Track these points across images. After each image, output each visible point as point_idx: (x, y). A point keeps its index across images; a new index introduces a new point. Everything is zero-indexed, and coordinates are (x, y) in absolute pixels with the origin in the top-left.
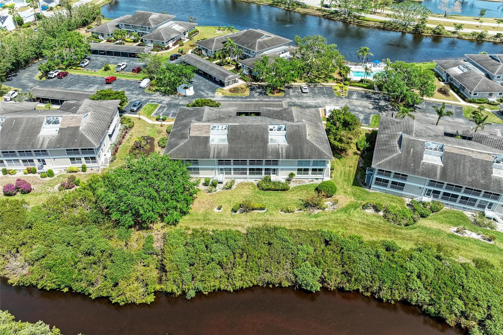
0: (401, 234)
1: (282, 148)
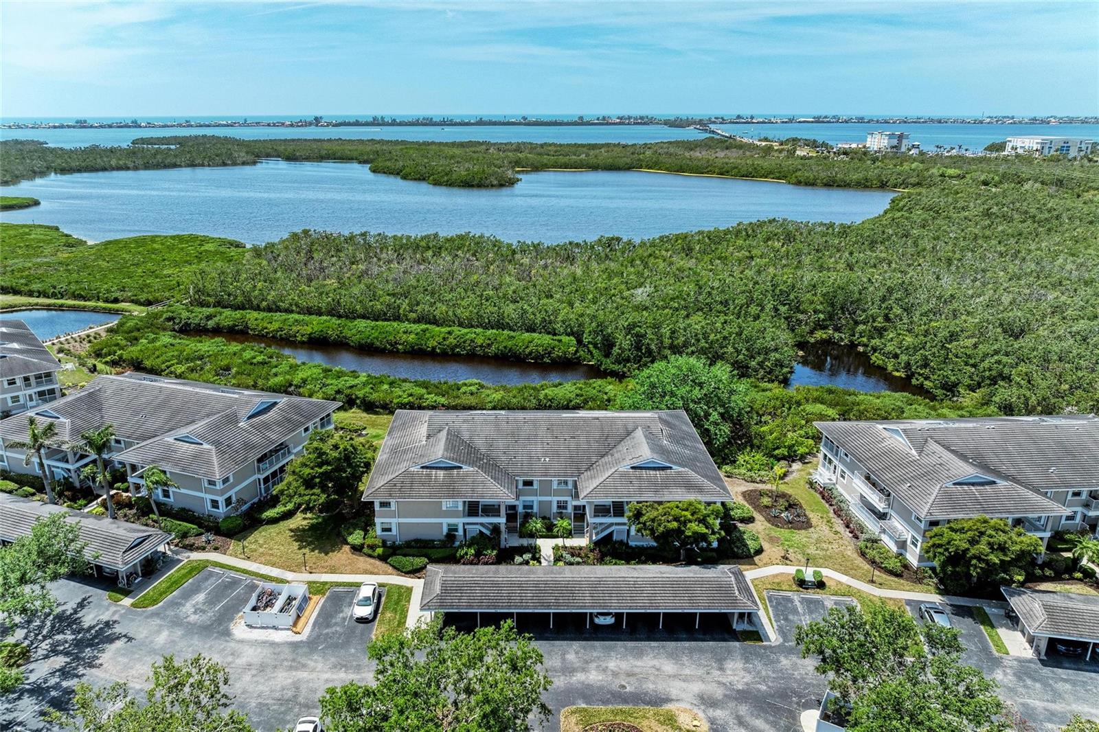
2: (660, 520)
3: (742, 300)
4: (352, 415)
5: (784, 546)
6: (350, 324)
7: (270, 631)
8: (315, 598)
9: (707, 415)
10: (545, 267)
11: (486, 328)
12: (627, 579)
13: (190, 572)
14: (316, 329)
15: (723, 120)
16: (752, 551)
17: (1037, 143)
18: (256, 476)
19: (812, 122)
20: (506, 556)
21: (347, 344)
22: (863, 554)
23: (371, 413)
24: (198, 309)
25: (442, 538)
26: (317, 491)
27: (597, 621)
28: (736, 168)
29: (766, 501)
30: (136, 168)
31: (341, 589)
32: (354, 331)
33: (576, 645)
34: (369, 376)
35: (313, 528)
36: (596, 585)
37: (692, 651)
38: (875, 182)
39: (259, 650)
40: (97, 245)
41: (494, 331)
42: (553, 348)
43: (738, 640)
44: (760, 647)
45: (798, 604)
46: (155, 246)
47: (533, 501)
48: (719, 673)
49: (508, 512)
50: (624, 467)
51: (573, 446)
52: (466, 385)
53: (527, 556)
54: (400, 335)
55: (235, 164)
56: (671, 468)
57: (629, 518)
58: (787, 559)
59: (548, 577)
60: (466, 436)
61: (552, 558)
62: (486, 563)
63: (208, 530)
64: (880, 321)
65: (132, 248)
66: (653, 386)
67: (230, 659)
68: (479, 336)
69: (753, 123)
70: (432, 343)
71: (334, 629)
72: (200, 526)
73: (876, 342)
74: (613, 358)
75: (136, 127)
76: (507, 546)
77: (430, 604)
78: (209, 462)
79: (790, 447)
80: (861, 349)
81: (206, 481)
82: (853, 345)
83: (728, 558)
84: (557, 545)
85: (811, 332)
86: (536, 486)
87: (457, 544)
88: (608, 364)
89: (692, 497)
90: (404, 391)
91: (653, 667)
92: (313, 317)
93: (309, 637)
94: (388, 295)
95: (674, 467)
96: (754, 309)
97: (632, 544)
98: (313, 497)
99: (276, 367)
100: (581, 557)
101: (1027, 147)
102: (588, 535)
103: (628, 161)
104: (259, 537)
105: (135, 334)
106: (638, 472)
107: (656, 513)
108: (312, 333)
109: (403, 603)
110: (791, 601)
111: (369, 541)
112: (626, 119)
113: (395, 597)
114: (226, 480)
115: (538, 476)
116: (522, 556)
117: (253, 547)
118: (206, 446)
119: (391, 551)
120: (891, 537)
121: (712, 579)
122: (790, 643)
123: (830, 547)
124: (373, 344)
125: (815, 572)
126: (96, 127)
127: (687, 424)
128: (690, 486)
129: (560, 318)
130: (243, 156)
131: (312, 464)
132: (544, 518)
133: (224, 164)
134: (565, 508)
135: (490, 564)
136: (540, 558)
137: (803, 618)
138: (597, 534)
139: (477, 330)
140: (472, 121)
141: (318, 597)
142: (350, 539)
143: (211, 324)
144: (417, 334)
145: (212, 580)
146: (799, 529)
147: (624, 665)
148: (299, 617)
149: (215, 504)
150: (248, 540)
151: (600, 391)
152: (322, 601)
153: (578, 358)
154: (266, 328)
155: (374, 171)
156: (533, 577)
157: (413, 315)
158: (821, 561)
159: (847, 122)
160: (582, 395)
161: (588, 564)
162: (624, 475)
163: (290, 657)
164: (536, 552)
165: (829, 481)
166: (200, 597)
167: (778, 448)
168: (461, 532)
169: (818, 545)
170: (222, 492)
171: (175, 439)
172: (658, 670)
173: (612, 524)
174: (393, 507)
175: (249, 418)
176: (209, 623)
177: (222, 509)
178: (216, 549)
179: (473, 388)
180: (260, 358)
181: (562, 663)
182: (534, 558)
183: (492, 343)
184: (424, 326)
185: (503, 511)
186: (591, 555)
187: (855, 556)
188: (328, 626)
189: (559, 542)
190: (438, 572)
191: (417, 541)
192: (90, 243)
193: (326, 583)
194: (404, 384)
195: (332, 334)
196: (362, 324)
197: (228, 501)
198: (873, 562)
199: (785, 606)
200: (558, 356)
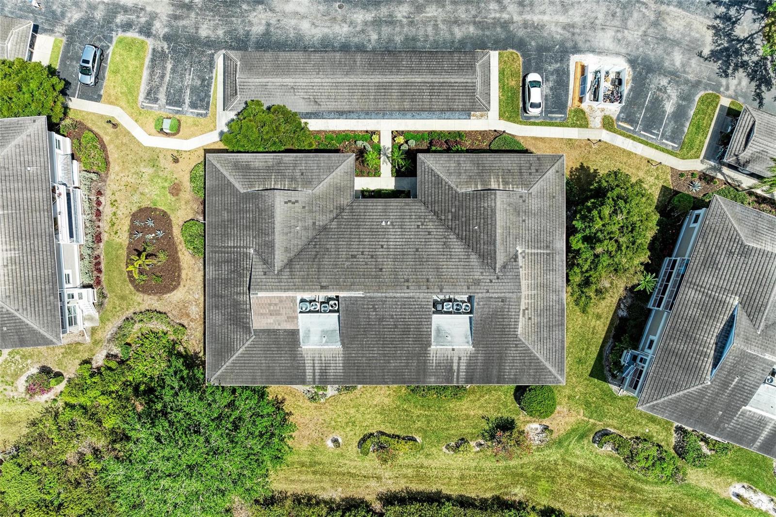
0: (641, 491)
1: (460, 359)
39: (601, 44)
48: (271, 22)
58: (175, 159)
67: (619, 35)
91: (316, 26)
93: (568, 60)
122: (210, 52)
145: (668, 130)
147: (337, 29)
152: (570, 103)
163: (576, 37)
166: (669, 107)
172: (313, 24)
178: (682, 174)
188: (558, 71)
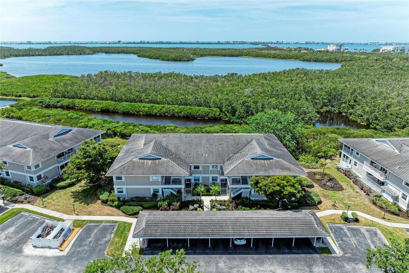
2: (269, 185)
3: (292, 93)
4: (115, 140)
5: (332, 200)
6: (119, 104)
7: (46, 249)
8: (76, 230)
9: (284, 137)
10: (206, 83)
11: (179, 105)
12: (252, 219)
13: (10, 215)
14: (104, 106)
15: (272, 43)
16: (317, 202)
17: (392, 48)
18: (56, 165)
19: (305, 44)
20: (184, 206)
21: (118, 112)
22: (375, 204)
23: (124, 139)
24: (54, 99)
25: (151, 196)
26: (82, 171)
27: (236, 242)
28: (280, 55)
29: (318, 177)
30: (46, 55)
31: (92, 224)
32: (121, 107)
33: (224, 257)
34: (124, 122)
35: (84, 191)
36: (235, 222)
37: (292, 260)
38: (333, 60)
39: (36, 262)
40: (19, 78)
41: (183, 106)
42: (209, 113)
43: (318, 253)
44: (332, 257)
45: (347, 231)
46: (44, 78)
47: (199, 177)
49: (187, 183)
50: (248, 158)
51: (220, 149)
52: (169, 126)
53: (196, 206)
54: (141, 108)
55: (85, 54)
56: (272, 159)
57: (252, 185)
58: (335, 206)
59: (207, 218)
60: (164, 144)
61: (210, 207)
62: (174, 210)
63: (28, 192)
64: (352, 103)
65: (34, 78)
66: (258, 124)
68: (176, 108)
69: (283, 44)
70: (155, 111)
71: (84, 248)
72: (23, 190)
73: (351, 111)
74: (236, 117)
75: (50, 44)
76: (186, 200)
77: (138, 234)
78: (28, 157)
79: (325, 152)
80: (344, 114)
81: (26, 167)
82: (340, 113)
83: (304, 206)
84: (212, 200)
85: (321, 108)
86: (201, 168)
87: (159, 199)
88: (234, 119)
89: (285, 173)
90: (140, 129)
92: (104, 101)
93: (68, 253)
94: (137, 91)
95: (274, 158)
96: (297, 96)
97: (252, 198)
98: (80, 174)
99: (82, 119)
100: (225, 206)
101: (388, 50)
102: (229, 194)
103: (237, 53)
104: (55, 196)
105: (22, 107)
106: (255, 161)
107: (267, 182)
108: (102, 108)
109: (126, 232)
110: (342, 229)
111: (111, 198)
112: (236, 42)
113: (122, 229)
114: (37, 166)
115: (202, 164)
116: (193, 206)
117: (50, 201)
118: (28, 149)
119: (122, 203)
120: (388, 194)
121: (301, 218)
122: (348, 255)
123: (356, 200)
124: (129, 112)
125: (352, 214)
126: (35, 44)
127: (276, 140)
128: (283, 168)
129: (212, 101)
130: (88, 51)
131: (81, 158)
132: (205, 185)
133: (81, 54)
134: (216, 180)
135: (176, 210)
136: (203, 206)
137: (351, 239)
138: (233, 194)
139: (175, 106)
140: (178, 43)
141: (78, 229)
142: (101, 197)
143: (59, 104)
144: (149, 108)
145: (22, 219)
146: (338, 191)
148: (64, 241)
149: (32, 179)
150: (48, 197)
151: (231, 129)
152: (81, 231)
153: (220, 117)
154: (83, 106)
155: (139, 56)
156: (199, 218)
157: (148, 100)
158: (353, 207)
159: (318, 44)
160: (223, 131)
161: (229, 210)
162: (247, 162)
163: (53, 266)
164: (201, 204)
165: (347, 167)
166: (12, 229)
167: (319, 153)
168: (160, 193)
169: (350, 199)
170: (35, 173)
171: (14, 146)
173: (241, 189)
174: (123, 179)
175: (55, 136)
176: (11, 245)
177: (36, 182)
178: (29, 202)
179: (172, 128)
180: (75, 116)
181: (216, 269)
182: (200, 207)
183: (182, 111)
184: (152, 105)
185: (183, 182)
186: (231, 205)
187: (370, 204)
188: (81, 246)
189: (214, 198)
190: (145, 214)
191: (136, 198)
192: (17, 77)
193: (85, 221)
194: (140, 126)
195: (111, 108)
196: (125, 104)
197: (39, 178)
198: (381, 208)
199: (340, 233)
200: (212, 116)
